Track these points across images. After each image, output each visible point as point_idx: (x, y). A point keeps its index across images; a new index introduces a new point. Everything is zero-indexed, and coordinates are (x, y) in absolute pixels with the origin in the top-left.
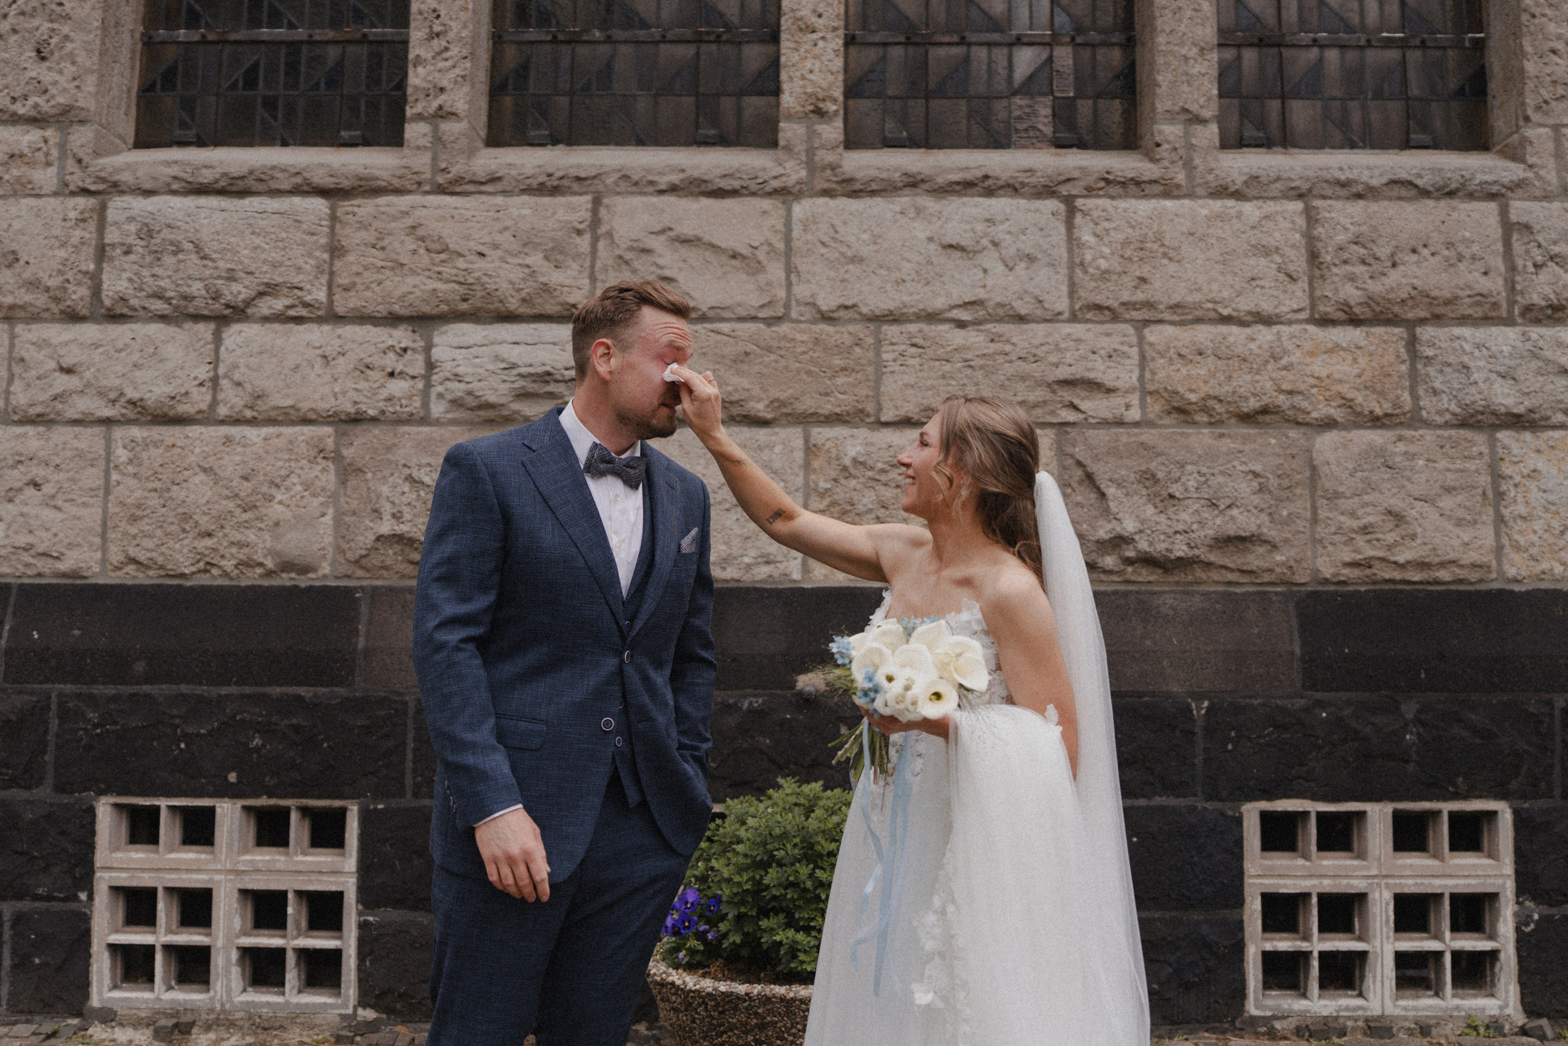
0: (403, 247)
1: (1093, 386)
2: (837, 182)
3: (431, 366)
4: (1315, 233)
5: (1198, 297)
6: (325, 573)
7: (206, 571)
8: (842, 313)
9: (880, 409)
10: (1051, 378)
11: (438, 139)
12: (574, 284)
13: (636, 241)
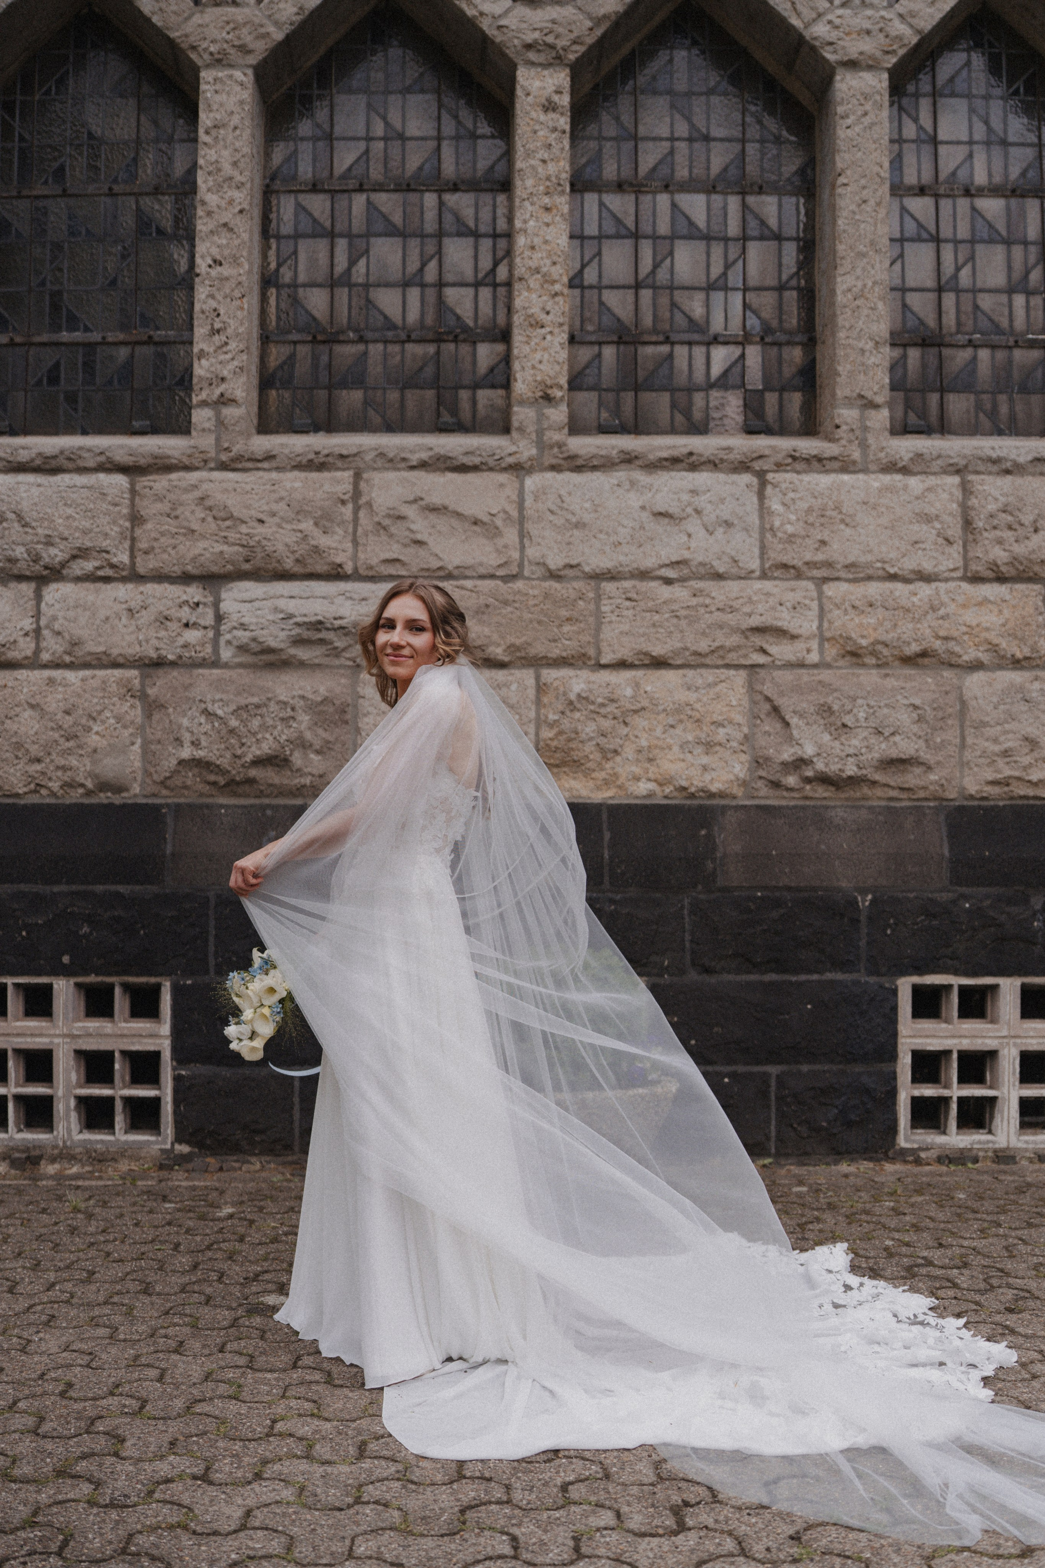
0: (193, 516)
1: (781, 633)
2: (565, 459)
3: (219, 618)
4: (970, 503)
5: (869, 558)
6: (136, 792)
7: (35, 791)
8: (569, 572)
9: (599, 652)
10: (744, 626)
11: (220, 423)
12: (340, 547)
13: (393, 509)
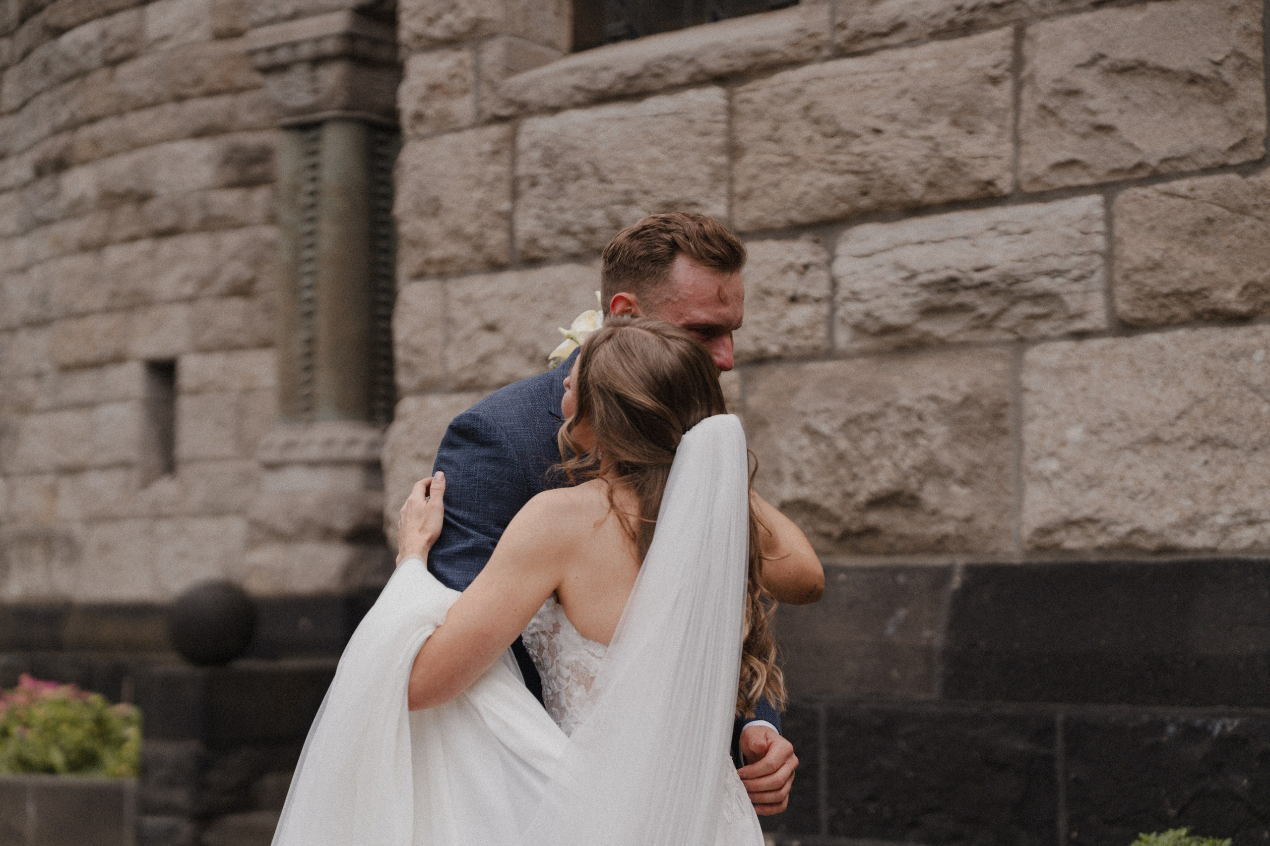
0: (798, 135)
3: (833, 284)
12: (991, 152)
13: (1060, 80)
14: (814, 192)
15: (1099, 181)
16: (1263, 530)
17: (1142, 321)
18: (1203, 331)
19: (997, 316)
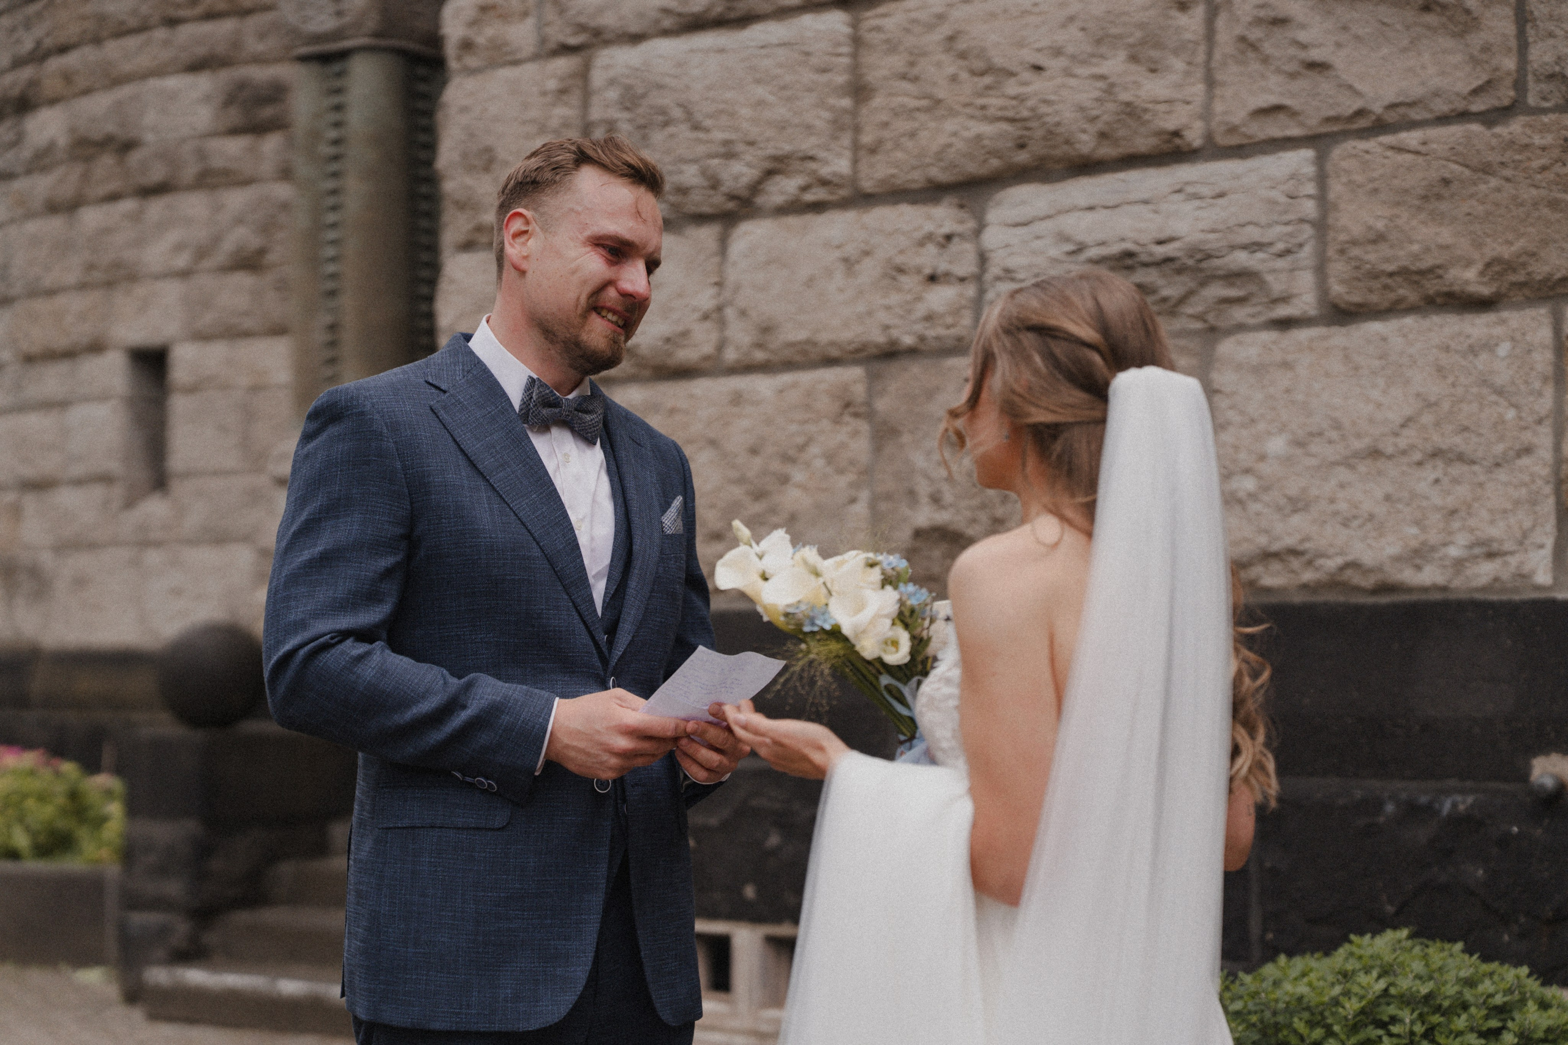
0: (940, 72)
12: (1180, 96)
13: (1262, 6)
14: (959, 145)
15: (1310, 133)
16: (1506, 563)
17: (1360, 305)
18: (1436, 319)
19: (1183, 300)
